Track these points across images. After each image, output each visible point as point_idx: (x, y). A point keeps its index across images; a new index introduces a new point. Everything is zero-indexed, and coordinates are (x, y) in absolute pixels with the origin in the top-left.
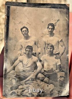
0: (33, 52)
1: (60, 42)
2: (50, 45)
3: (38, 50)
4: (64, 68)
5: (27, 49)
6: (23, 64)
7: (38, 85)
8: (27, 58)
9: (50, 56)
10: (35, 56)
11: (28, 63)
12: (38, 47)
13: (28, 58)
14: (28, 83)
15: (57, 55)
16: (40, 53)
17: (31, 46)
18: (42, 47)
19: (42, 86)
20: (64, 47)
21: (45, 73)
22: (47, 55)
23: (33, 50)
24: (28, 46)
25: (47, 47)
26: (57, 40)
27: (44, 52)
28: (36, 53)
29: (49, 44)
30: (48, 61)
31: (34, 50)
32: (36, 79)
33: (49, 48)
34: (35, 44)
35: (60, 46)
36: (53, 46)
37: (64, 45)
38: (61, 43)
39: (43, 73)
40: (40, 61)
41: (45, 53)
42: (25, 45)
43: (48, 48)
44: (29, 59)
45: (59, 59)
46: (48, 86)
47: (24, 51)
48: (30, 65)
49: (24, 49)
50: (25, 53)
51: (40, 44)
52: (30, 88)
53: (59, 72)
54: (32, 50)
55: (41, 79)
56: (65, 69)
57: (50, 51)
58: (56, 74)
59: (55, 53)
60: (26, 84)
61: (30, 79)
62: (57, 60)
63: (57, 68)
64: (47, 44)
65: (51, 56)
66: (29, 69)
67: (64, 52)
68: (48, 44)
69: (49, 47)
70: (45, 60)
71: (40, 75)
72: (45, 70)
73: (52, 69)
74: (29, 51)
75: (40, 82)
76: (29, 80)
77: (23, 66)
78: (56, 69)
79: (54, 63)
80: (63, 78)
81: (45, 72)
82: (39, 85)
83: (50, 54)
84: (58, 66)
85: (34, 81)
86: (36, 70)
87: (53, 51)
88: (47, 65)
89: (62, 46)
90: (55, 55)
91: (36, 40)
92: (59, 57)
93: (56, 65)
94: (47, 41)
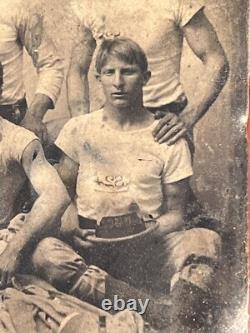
0: (6, 94)
1: (189, 30)
2: (122, 49)
3: (36, 81)
4: (215, 205)
7: (37, 317)
9: (122, 123)
10: (18, 122)
12: (39, 66)
15: (169, 115)
16: (50, 105)
18: (65, 64)
19: (64, 322)
20: (214, 64)
21: (84, 239)
22: (98, 114)
23: (6, 82)
25: (101, 65)
26: (171, 17)
27: (82, 98)
28: (23, 104)
30: (106, 154)
32: (28, 277)
33: (112, 72)
34: (20, 41)
35: (189, 58)
37: (215, 45)
38: (197, 37)
39: (68, 238)
40: (54, 155)
41: (88, 102)
43: (108, 67)
45: (183, 144)
46: (103, 319)
51: (50, 42)
53: (178, 229)
55: (54, 273)
56: (225, 211)
57: (121, 86)
59: (155, 100)
62: (165, 151)
63: (170, 203)
64: (99, 43)
65: (127, 126)
67: (216, 95)
68: (108, 45)
69: (115, 64)
70: (87, 146)
71: (51, 252)
72: (85, 215)
73: (134, 207)
75: (52, 295)
78: (162, 211)
79: (148, 169)
80: (203, 271)
81: (84, 232)
82: (43, 315)
83: (121, 108)
84: (171, 190)
85: (11, 286)
86: (23, 219)
87: (145, 89)
88: (99, 183)
89: (201, 56)
90: (156, 118)
91: (26, 15)
92: (184, 130)
93: (164, 186)
94: (104, 19)
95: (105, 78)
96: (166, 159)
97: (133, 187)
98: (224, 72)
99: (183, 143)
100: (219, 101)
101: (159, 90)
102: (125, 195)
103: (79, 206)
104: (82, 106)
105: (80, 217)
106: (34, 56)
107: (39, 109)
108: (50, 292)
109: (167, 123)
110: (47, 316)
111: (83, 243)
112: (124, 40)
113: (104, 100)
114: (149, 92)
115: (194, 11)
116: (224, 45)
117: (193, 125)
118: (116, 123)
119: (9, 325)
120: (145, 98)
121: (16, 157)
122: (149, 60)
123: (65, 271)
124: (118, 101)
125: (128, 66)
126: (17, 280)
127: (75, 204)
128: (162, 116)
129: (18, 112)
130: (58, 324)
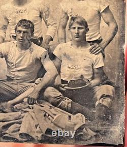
0: (35, 35)
1: (103, 14)
2: (79, 20)
3: (46, 31)
5: (19, 28)
6: (7, 62)
7: (45, 115)
8: (20, 50)
9: (78, 46)
10: (39, 45)
11: (21, 61)
13: (22, 49)
14: (19, 110)
15: (96, 44)
17: (30, 22)
18: (57, 25)
19: (55, 117)
23: (35, 30)
24: (21, 21)
27: (63, 37)
29: (76, 18)
31: (37, 32)
32: (42, 101)
33: (75, 28)
34: (41, 16)
35: (103, 24)
36: (86, 24)
40: (53, 57)
41: (65, 39)
42: (15, 18)
43: (73, 26)
44: (23, 51)
46: (70, 117)
47: (11, 31)
48: (25, 67)
49: (13, 28)
50: (13, 36)
52: (23, 120)
53: (99, 85)
54: (33, 31)
57: (78, 33)
58: (91, 89)
59: (90, 39)
60: (13, 111)
61: (26, 100)
62: (94, 57)
63: (95, 75)
64: (70, 18)
65: (80, 47)
66: (22, 74)
67: (113, 37)
68: (73, 19)
70: (65, 55)
71: (51, 92)
72: (64, 79)
74: (24, 32)
75: (51, 108)
76: (21, 101)
77: (8, 67)
78: (93, 78)
81: (63, 85)
82: (47, 115)
83: (77, 41)
84: (96, 71)
85: (36, 104)
86: (40, 80)
87: (86, 34)
88: (69, 68)
89: (108, 23)
90: (91, 45)
91: (43, 7)
92: (101, 49)
93: (93, 69)
94: (72, 9)
95: (72, 30)
96: (94, 59)
97: (82, 70)
98: (116, 29)
99: (101, 54)
100: (114, 39)
101: (92, 35)
102: (79, 72)
103: (62, 76)
104: (63, 40)
105: (62, 80)
106: (46, 22)
107: (47, 40)
108: (50, 106)
109: (95, 47)
110: (49, 115)
111: (63, 89)
112: (79, 17)
113: (71, 38)
114: (88, 36)
115: (105, 7)
116: (116, 19)
117: (104, 48)
118: (76, 47)
119: (35, 118)
120: (87, 38)
121: (38, 57)
122: (88, 24)
123: (56, 99)
124: (77, 39)
125: (81, 26)
126: (38, 101)
127: (60, 75)
128: (93, 44)
129: (39, 41)
130: (53, 118)
